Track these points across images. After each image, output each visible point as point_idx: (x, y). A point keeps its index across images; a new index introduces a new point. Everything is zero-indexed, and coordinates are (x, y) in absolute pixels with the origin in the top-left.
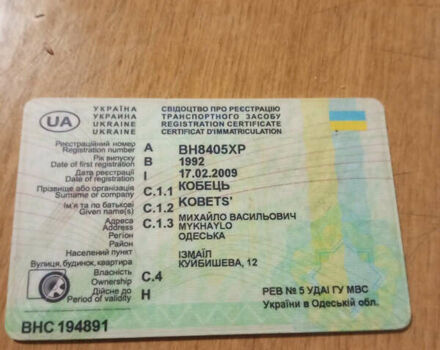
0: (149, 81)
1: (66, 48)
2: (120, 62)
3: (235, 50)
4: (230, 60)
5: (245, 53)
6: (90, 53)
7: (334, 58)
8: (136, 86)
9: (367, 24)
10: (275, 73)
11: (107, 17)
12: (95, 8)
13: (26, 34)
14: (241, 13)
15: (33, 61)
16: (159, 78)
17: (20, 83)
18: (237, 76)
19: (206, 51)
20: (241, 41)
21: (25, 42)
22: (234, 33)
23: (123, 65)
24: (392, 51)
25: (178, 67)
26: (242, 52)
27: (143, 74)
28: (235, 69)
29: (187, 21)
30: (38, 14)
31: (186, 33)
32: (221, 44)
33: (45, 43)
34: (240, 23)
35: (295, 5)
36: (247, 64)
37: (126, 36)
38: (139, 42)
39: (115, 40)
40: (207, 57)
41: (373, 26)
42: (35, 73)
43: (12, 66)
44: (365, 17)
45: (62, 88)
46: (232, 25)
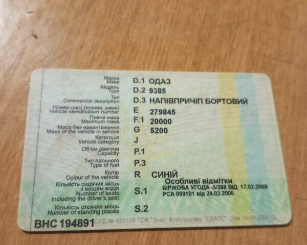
0: (100, 61)
1: (46, 35)
2: (82, 47)
3: (160, 46)
4: (156, 52)
5: (166, 49)
6: (62, 39)
7: (226, 57)
8: (91, 64)
9: (249, 38)
10: (185, 63)
11: (76, 17)
12: (68, 10)
13: (20, 23)
14: (166, 22)
15: (23, 41)
16: (107, 60)
17: (12, 55)
18: (160, 63)
19: (140, 45)
20: (164, 41)
21: (19, 28)
22: (160, 35)
23: (83, 49)
24: (264, 56)
25: (121, 54)
26: (164, 47)
27: (96, 56)
28: (159, 58)
29: (130, 24)
30: (29, 11)
31: (128, 32)
32: (151, 42)
33: (33, 31)
34: (165, 29)
35: (202, 20)
36: (167, 56)
37: (87, 30)
38: (96, 35)
39: (79, 33)
40: (141, 50)
41: (253, 38)
42: (24, 49)
43: (9, 43)
44: (248, 32)
45: (41, 61)
46: (160, 29)
